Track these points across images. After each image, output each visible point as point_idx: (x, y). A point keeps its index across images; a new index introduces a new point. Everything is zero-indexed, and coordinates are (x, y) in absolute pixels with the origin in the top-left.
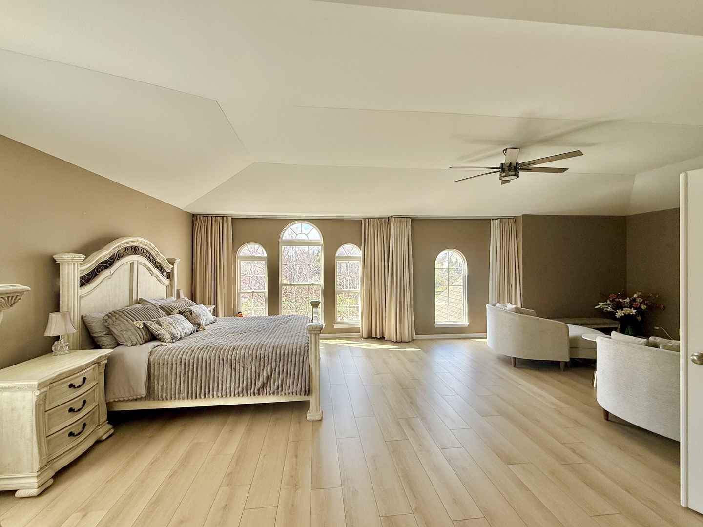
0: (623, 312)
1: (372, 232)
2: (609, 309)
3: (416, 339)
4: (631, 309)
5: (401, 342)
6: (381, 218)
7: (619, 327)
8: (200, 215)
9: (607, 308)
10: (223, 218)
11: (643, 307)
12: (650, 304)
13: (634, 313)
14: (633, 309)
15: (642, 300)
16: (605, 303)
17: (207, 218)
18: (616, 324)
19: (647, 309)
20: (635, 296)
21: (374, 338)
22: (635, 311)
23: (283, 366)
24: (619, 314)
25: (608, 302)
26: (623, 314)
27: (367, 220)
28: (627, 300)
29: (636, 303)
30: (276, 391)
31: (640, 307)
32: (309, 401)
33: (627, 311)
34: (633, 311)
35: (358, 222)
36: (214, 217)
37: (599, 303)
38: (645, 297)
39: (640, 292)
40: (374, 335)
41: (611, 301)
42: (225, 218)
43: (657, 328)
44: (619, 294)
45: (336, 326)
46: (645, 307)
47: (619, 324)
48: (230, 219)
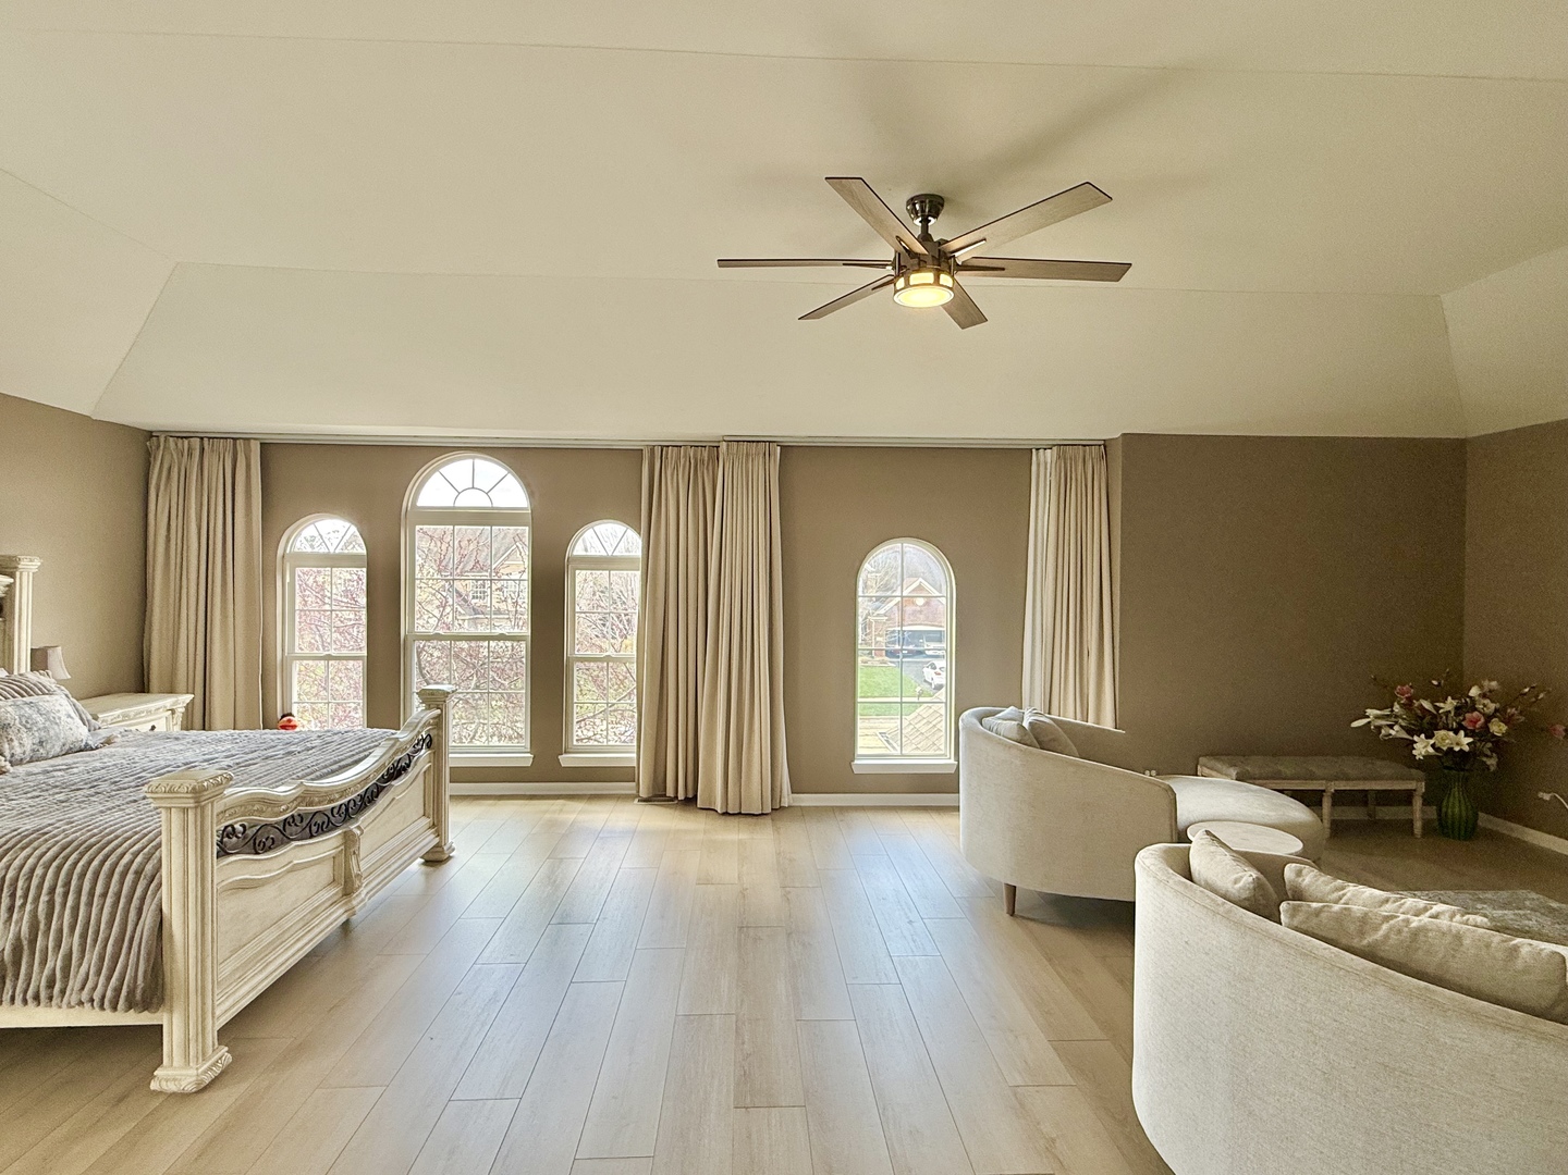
0: (1432, 742)
1: (673, 486)
2: (1396, 732)
3: (789, 807)
4: (1456, 732)
5: (740, 814)
6: (697, 445)
7: (1422, 787)
8: (169, 434)
9: (1391, 727)
10: (235, 441)
11: (1498, 728)
12: (1522, 719)
13: (1467, 748)
14: (1462, 733)
15: (1492, 706)
16: (1387, 712)
17: (186, 442)
18: (1411, 778)
19: (1507, 734)
20: (1474, 692)
21: (671, 799)
22: (1470, 740)
23: (76, 909)
24: (1422, 747)
25: (1397, 708)
26: (1431, 750)
27: (658, 451)
28: (1449, 705)
29: (1476, 714)
30: (43, 995)
31: (1486, 727)
32: (162, 1026)
33: (1445, 738)
34: (1465, 741)
35: (632, 455)
36: (206, 440)
37: (1369, 711)
38: (1507, 699)
39: (1493, 680)
40: (670, 793)
41: (1403, 706)
42: (240, 445)
43: (1547, 797)
44: (1435, 683)
45: (566, 760)
46: (1504, 728)
47: (1418, 780)
48: (256, 448)
